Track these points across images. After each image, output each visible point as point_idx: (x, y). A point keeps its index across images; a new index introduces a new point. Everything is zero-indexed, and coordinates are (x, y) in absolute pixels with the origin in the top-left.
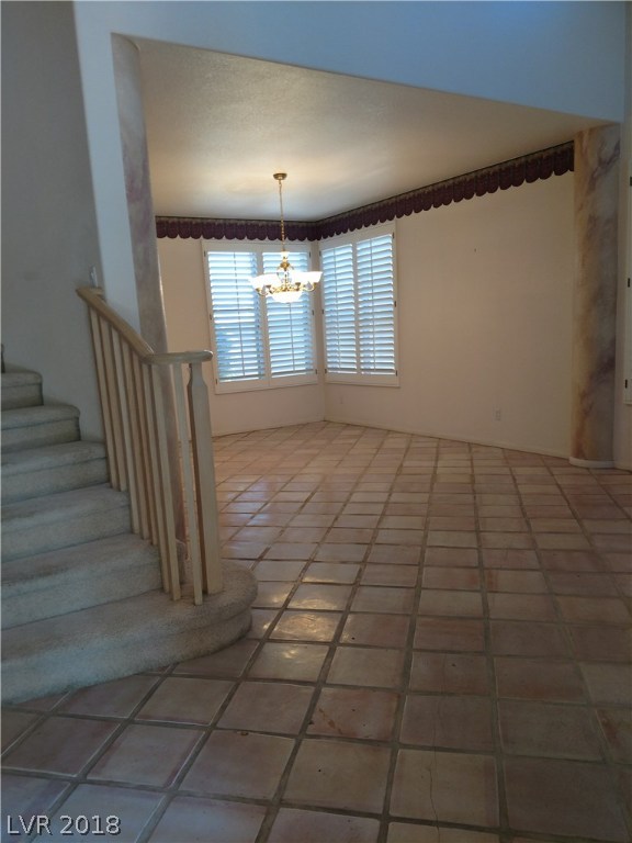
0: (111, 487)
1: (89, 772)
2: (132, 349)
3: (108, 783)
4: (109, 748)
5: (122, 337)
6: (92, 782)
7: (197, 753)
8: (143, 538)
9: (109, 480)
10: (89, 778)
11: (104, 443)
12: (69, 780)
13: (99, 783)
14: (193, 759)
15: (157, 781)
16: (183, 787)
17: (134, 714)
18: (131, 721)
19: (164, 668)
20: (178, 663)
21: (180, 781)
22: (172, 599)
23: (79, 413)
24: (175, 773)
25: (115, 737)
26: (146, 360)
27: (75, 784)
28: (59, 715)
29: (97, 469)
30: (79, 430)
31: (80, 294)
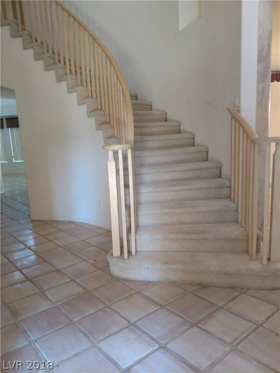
0: (231, 201)
1: (199, 323)
2: (248, 136)
3: (206, 331)
4: (210, 316)
5: (244, 131)
6: (199, 327)
7: (249, 335)
8: (242, 227)
9: (230, 197)
10: (199, 325)
11: (230, 180)
12: (191, 323)
13: (202, 329)
14: (247, 336)
15: (228, 339)
16: (239, 347)
17: (225, 305)
18: (222, 308)
19: (243, 289)
20: (250, 289)
21: (238, 344)
22: (251, 259)
23: (222, 165)
24: (237, 339)
25: (213, 312)
26: (253, 142)
27: (192, 326)
28: (193, 294)
29: (226, 191)
30: (221, 173)
31: (228, 110)
